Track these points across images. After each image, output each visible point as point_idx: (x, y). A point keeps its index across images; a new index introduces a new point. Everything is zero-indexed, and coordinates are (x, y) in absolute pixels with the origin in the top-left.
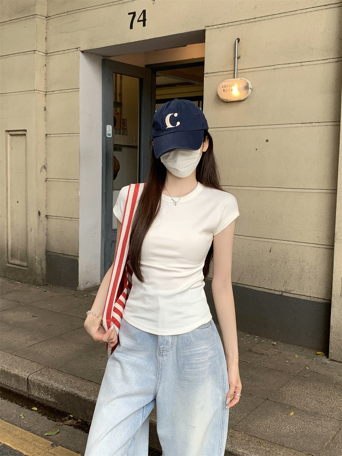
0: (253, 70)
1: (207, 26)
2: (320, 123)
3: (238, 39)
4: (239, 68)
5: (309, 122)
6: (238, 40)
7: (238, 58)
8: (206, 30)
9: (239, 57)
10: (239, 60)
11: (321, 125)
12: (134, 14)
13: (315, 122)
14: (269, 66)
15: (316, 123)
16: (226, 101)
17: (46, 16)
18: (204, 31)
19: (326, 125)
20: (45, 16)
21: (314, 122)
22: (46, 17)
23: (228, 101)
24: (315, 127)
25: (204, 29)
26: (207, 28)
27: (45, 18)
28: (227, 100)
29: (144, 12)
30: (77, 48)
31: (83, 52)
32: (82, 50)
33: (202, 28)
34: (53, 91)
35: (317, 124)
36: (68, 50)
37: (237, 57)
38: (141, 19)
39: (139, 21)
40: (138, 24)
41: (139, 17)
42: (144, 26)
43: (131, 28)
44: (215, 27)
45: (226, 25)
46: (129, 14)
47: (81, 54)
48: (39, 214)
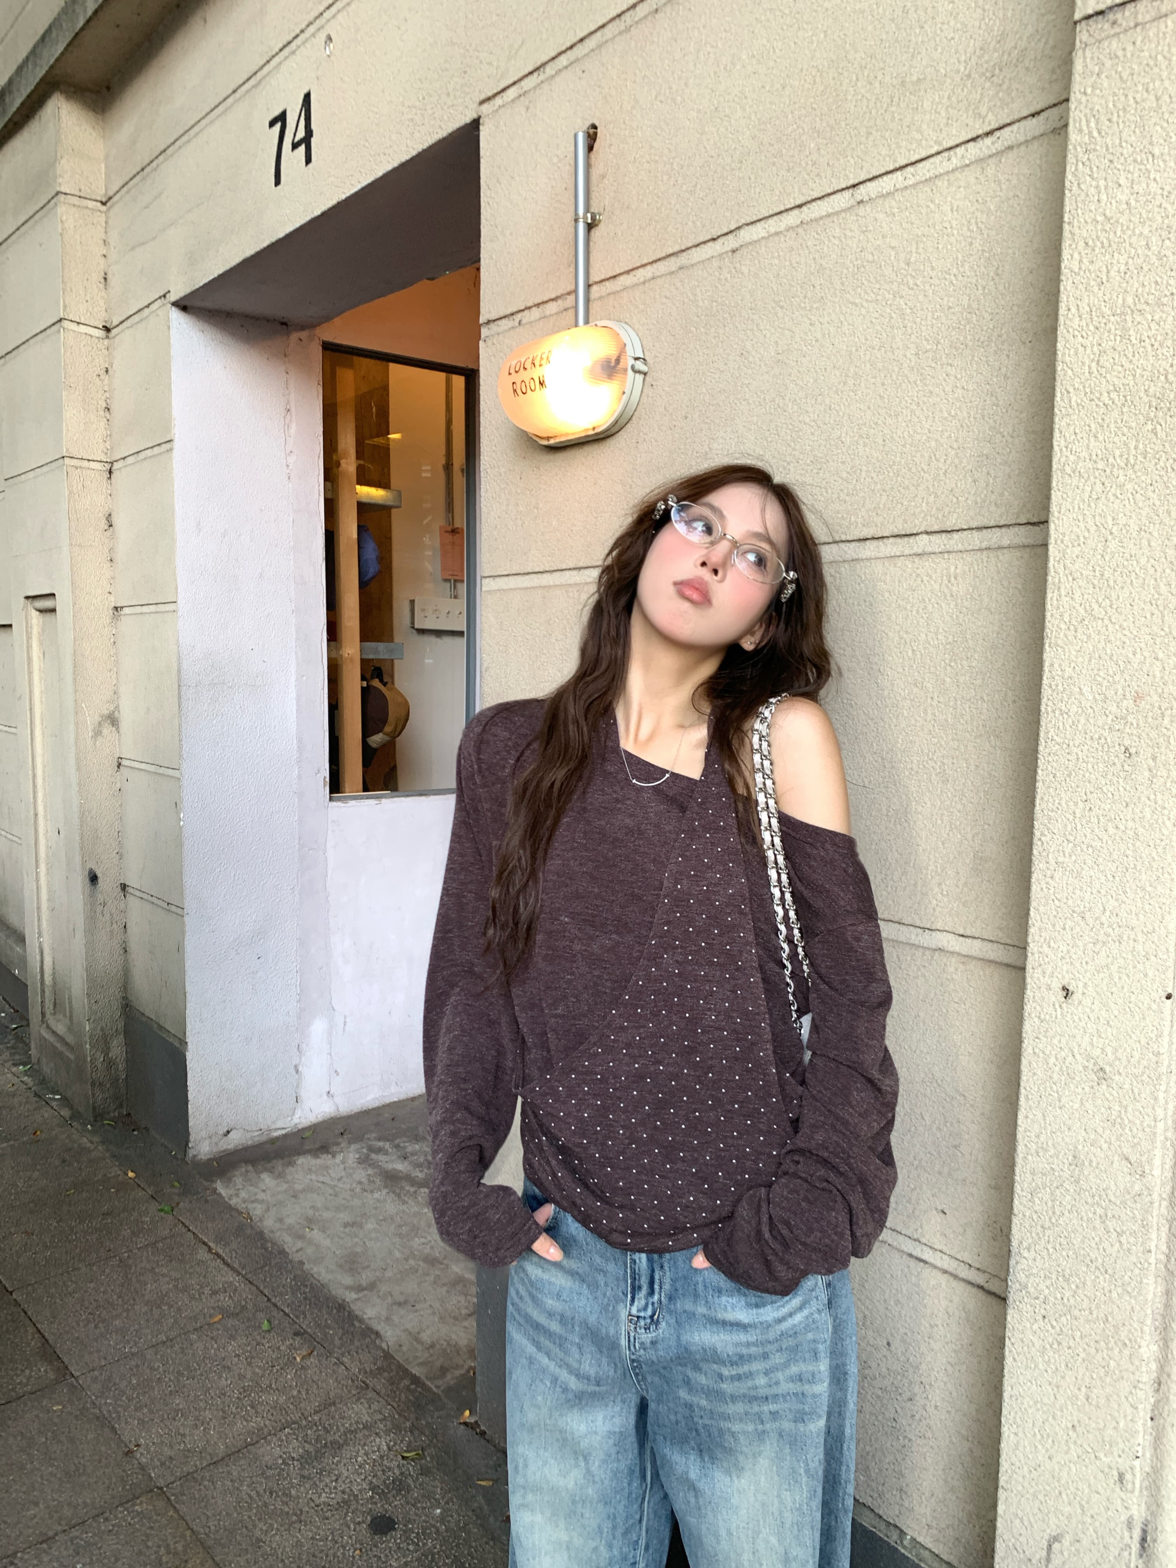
0: (650, 275)
1: (483, 96)
2: (955, 536)
3: (594, 127)
4: (594, 278)
5: (896, 532)
6: (592, 131)
7: (590, 227)
8: (481, 121)
9: (593, 218)
10: (596, 233)
11: (960, 547)
12: (281, 118)
13: (927, 533)
14: (714, 239)
15: (933, 538)
16: (545, 443)
17: (104, 200)
18: (475, 125)
19: (985, 544)
20: (99, 198)
21: (922, 529)
22: (104, 204)
23: (552, 442)
24: (927, 564)
25: (475, 116)
26: (482, 111)
27: (99, 204)
28: (548, 438)
30: (164, 296)
31: (183, 306)
32: (173, 297)
33: (467, 118)
34: (124, 458)
35: (938, 543)
36: (148, 306)
37: (585, 217)
38: (301, 134)
39: (295, 146)
40: (293, 159)
41: (294, 129)
42: (308, 160)
43: (278, 182)
44: (512, 93)
45: (549, 70)
46: (272, 124)
47: (175, 315)
48: (93, 878)
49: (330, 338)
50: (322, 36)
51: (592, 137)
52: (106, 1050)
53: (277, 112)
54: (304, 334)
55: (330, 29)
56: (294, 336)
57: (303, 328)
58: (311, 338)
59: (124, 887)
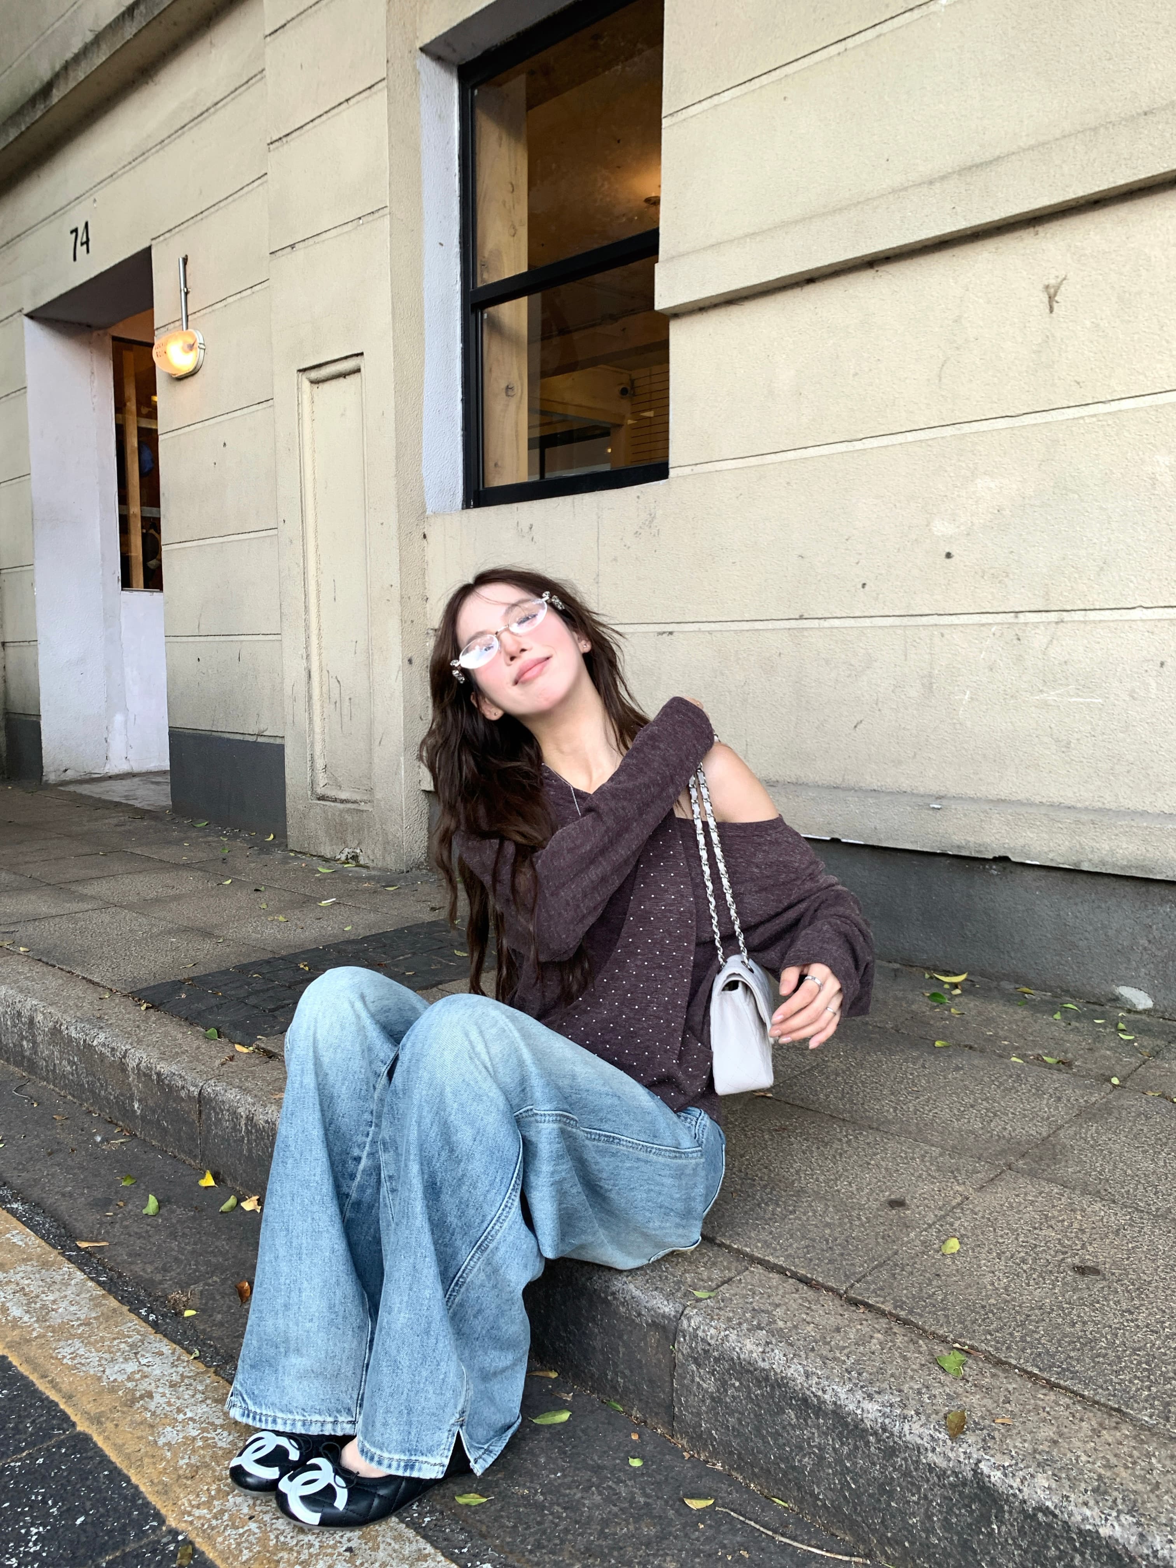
0: (207, 312)
1: (152, 238)
3: (187, 256)
4: (189, 313)
7: (186, 293)
8: (151, 247)
9: (187, 290)
10: (189, 296)
12: (75, 231)
14: (220, 301)
16: (174, 376)
18: (149, 249)
25: (149, 245)
26: (154, 242)
29: (87, 224)
30: (20, 310)
31: (31, 316)
32: (26, 311)
33: (146, 245)
36: (12, 316)
37: (184, 290)
38: (85, 239)
39: (82, 244)
40: (81, 250)
41: (82, 237)
42: (88, 251)
43: (75, 259)
44: (162, 238)
45: (173, 232)
46: (72, 232)
47: (27, 321)
49: (115, 334)
50: (92, 198)
51: (186, 259)
53: (73, 227)
54: (101, 332)
55: (96, 196)
56: (95, 334)
57: (100, 328)
58: (106, 334)
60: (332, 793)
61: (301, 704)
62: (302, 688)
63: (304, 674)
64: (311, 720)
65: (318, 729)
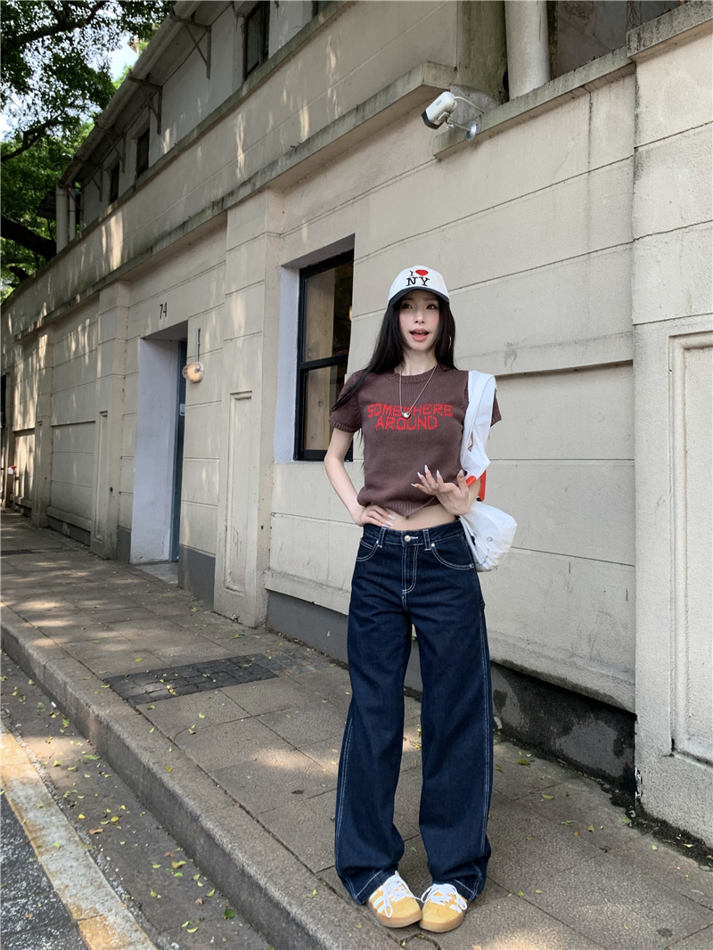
0: (205, 355)
1: (189, 317)
4: (200, 354)
7: (199, 345)
14: (210, 352)
22: (128, 309)
26: (189, 320)
28: (192, 381)
29: (166, 304)
31: (144, 338)
32: (141, 337)
33: (186, 320)
34: (127, 375)
36: (136, 337)
39: (164, 312)
40: (163, 315)
41: (164, 309)
42: (166, 316)
43: (161, 318)
44: (192, 318)
45: (196, 316)
46: (160, 306)
47: (141, 340)
48: (111, 489)
51: (199, 331)
52: (111, 539)
53: (161, 304)
55: (170, 292)
59: (120, 493)
60: (231, 586)
61: (222, 541)
62: (223, 536)
63: (224, 528)
64: (226, 550)
65: (228, 555)
